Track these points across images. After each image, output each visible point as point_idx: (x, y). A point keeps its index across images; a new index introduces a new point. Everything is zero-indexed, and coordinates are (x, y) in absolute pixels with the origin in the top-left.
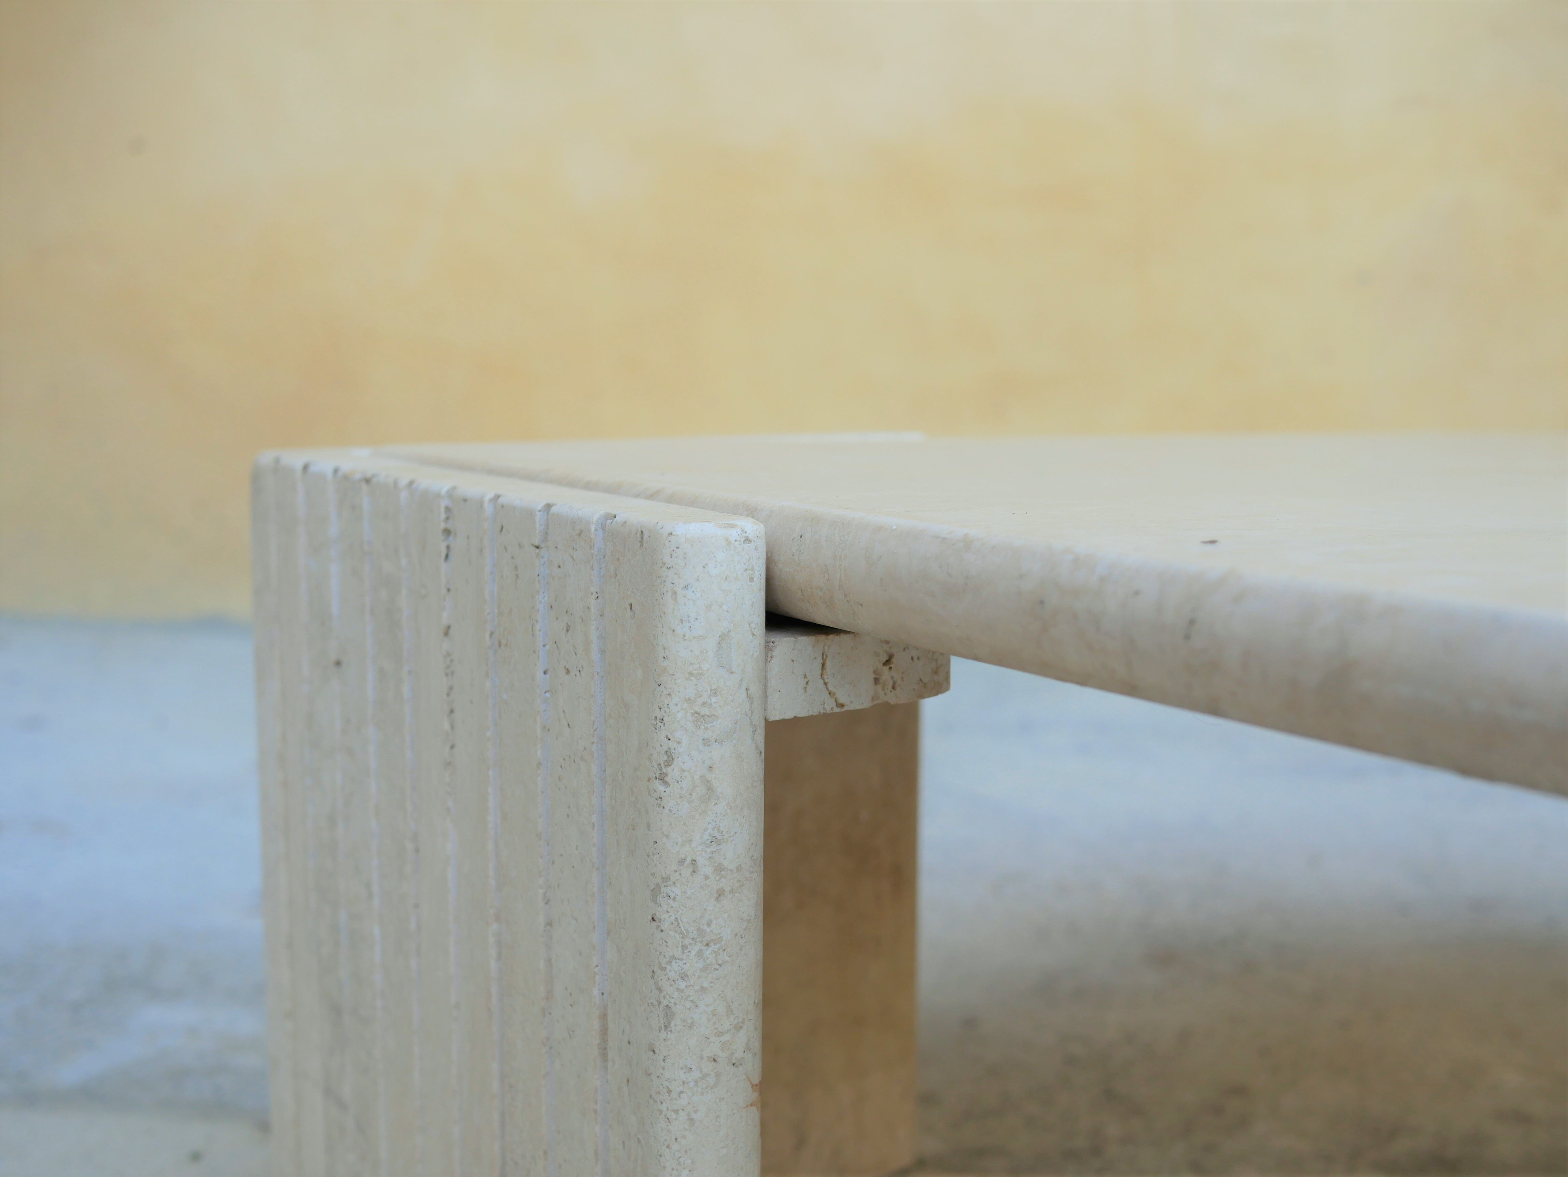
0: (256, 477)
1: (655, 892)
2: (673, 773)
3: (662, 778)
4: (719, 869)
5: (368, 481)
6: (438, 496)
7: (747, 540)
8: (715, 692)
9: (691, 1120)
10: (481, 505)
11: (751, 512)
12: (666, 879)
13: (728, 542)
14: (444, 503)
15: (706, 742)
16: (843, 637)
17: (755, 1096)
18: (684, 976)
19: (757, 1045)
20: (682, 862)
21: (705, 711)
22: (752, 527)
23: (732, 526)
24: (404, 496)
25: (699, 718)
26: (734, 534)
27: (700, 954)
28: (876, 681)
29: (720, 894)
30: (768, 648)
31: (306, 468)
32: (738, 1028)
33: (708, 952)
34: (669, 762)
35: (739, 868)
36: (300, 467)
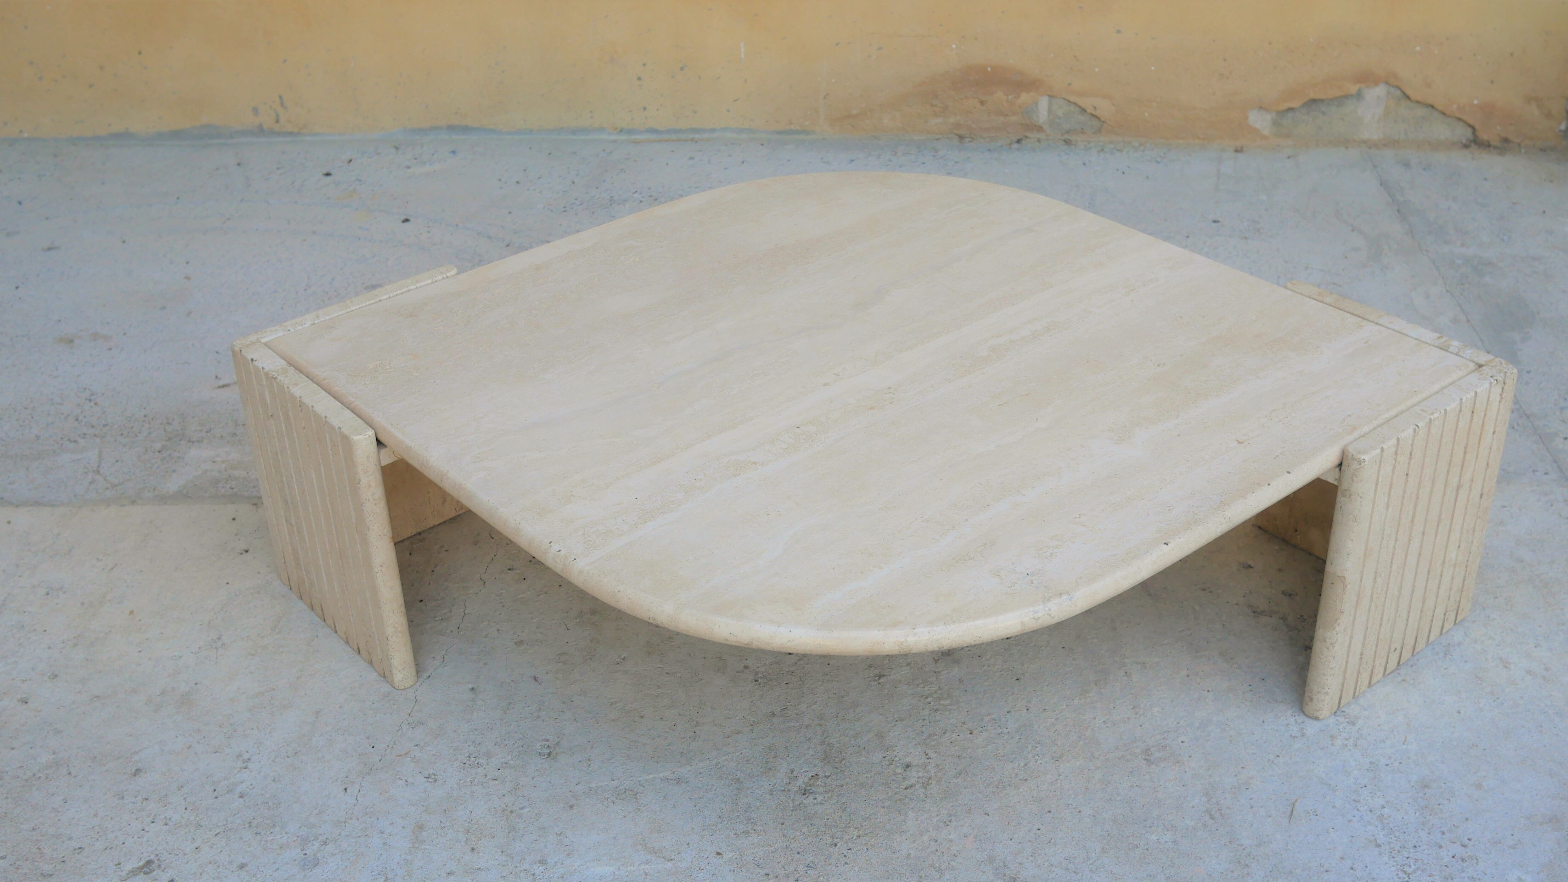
0: (233, 351)
1: (362, 505)
2: (361, 483)
3: (359, 485)
4: (374, 500)
5: (274, 378)
7: (370, 436)
8: (368, 467)
9: (377, 548)
10: (308, 407)
12: (363, 503)
13: (366, 439)
14: (298, 399)
15: (367, 477)
18: (370, 521)
20: (366, 499)
21: (366, 471)
22: (370, 428)
23: (366, 435)
24: (286, 389)
25: (365, 473)
26: (367, 436)
27: (373, 516)
29: (376, 504)
30: (378, 452)
32: (384, 528)
33: (375, 516)
34: (360, 480)
35: (379, 498)
36: (250, 359)
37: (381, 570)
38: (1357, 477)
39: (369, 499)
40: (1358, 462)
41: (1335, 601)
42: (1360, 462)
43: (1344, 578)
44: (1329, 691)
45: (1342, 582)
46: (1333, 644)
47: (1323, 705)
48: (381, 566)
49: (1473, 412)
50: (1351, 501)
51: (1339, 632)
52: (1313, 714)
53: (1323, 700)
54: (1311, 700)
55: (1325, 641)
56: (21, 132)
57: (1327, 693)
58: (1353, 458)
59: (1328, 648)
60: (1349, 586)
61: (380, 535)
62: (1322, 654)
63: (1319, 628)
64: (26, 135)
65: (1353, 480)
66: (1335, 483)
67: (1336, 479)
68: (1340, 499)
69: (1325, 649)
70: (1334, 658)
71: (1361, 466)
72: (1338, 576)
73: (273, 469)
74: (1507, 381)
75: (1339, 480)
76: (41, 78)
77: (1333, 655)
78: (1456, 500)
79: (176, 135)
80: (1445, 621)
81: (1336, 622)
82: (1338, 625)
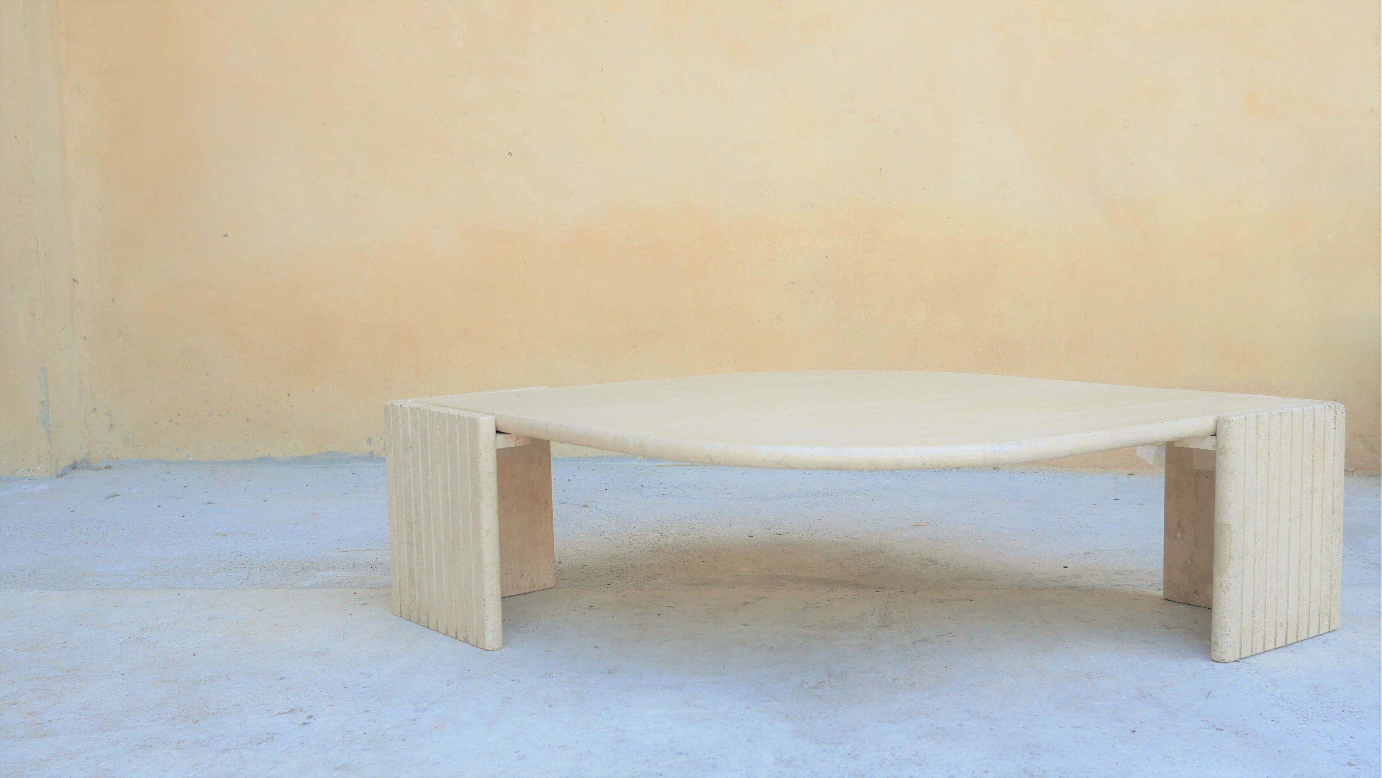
0: (386, 408)
1: (479, 477)
2: (481, 457)
3: (479, 458)
4: (489, 473)
5: (418, 409)
6: (436, 412)
7: (492, 419)
8: (487, 444)
9: (486, 515)
10: (445, 414)
11: (493, 414)
12: (481, 474)
13: (489, 420)
14: (437, 414)
15: (486, 452)
16: (508, 435)
17: (497, 512)
18: (484, 490)
19: (497, 503)
20: (483, 471)
22: (493, 417)
23: (489, 417)
24: (427, 412)
25: (485, 448)
27: (486, 487)
28: (516, 442)
29: (490, 477)
30: (496, 437)
31: (401, 406)
32: (493, 500)
33: (488, 486)
34: (481, 455)
35: (493, 472)
36: (399, 406)
37: (487, 536)
38: (1229, 435)
39: (485, 471)
40: (1228, 422)
41: (1225, 547)
42: (1229, 422)
43: (1230, 526)
44: (1230, 633)
45: (1229, 529)
46: (1228, 588)
47: (1227, 647)
48: (488, 532)
49: (1314, 425)
50: (1227, 456)
51: (1231, 576)
52: (1220, 657)
53: (1226, 642)
54: (1217, 644)
55: (1221, 586)
56: (188, 456)
57: (1228, 635)
58: (1224, 420)
59: (1224, 592)
60: (1234, 534)
61: (490, 504)
62: (1221, 599)
63: (1216, 576)
64: (192, 459)
65: (1226, 438)
66: (1214, 449)
67: (1214, 446)
68: (1219, 458)
69: (1223, 593)
70: (1230, 601)
71: (1230, 425)
72: (1225, 525)
73: (403, 500)
74: (1337, 411)
75: (1216, 445)
76: (211, 414)
77: (1230, 598)
78: (1312, 502)
79: (307, 460)
80: (1321, 624)
81: (1228, 567)
82: (1230, 569)
